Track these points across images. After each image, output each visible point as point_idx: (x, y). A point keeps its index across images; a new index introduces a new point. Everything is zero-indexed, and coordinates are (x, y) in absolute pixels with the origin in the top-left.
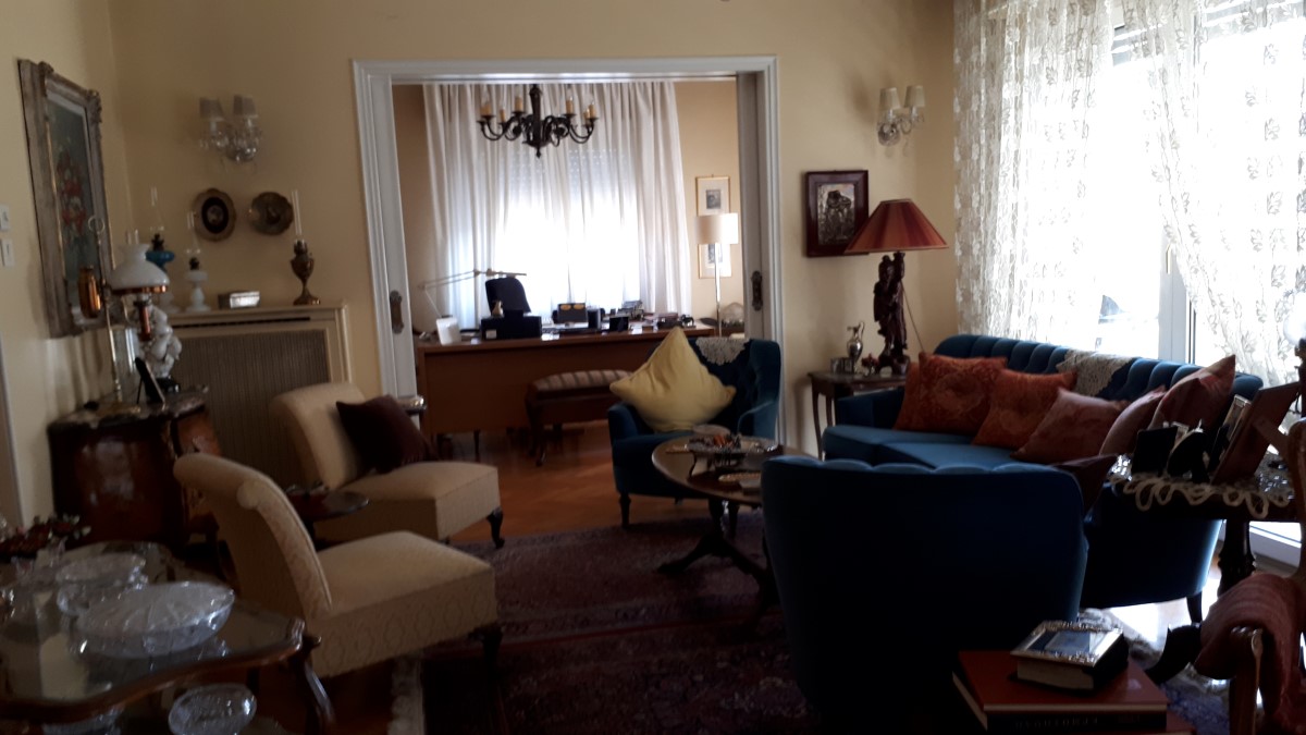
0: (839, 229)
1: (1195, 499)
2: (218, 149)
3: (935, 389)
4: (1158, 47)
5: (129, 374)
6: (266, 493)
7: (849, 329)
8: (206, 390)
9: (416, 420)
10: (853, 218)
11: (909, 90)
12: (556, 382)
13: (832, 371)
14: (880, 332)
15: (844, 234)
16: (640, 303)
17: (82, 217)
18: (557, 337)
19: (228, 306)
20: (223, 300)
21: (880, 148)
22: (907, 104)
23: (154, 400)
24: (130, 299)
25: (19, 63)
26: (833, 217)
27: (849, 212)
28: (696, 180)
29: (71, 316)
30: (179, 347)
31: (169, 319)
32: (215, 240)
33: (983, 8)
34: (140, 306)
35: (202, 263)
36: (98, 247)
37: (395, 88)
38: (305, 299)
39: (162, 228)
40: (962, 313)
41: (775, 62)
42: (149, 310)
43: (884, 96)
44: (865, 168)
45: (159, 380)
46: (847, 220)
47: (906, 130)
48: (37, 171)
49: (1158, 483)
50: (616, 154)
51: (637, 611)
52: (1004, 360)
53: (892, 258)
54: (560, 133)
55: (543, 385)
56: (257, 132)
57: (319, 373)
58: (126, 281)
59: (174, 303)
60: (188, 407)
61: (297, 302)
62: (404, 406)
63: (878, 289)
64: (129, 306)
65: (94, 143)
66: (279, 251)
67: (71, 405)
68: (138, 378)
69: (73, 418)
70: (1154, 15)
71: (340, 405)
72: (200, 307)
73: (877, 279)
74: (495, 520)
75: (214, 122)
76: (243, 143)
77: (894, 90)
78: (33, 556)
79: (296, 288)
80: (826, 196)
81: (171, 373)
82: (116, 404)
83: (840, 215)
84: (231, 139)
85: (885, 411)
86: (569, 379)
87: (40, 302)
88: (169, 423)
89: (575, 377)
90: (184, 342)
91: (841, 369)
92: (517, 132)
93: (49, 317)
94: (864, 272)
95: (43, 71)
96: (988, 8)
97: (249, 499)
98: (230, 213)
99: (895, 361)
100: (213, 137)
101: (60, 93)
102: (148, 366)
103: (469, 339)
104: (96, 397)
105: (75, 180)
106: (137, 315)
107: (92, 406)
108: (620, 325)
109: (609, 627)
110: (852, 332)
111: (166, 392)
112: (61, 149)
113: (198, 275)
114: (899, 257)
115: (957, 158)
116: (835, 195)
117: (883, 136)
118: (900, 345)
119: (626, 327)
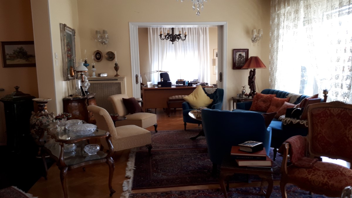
0: (241, 63)
1: (295, 122)
2: (99, 41)
3: (259, 101)
4: (311, 22)
5: (79, 89)
6: (105, 112)
7: (242, 87)
8: (95, 94)
9: (140, 104)
10: (245, 60)
11: (259, 30)
12: (174, 97)
13: (237, 97)
14: (250, 88)
15: (242, 64)
16: (198, 80)
17: (71, 56)
18: (175, 87)
19: (100, 76)
20: (99, 75)
21: (252, 44)
22: (259, 33)
23: (84, 95)
24: (80, 73)
25: (60, 24)
26: (240, 60)
27: (244, 59)
28: (214, 49)
29: (68, 77)
30: (89, 84)
31: (88, 79)
32: (98, 62)
33: (276, 11)
34: (82, 75)
35: (95, 67)
36: (74, 62)
37: (138, 28)
38: (117, 75)
39: (87, 59)
40: (270, 84)
41: (227, 23)
42: (84, 76)
43: (253, 31)
44: (248, 49)
45: (85, 91)
46: (243, 61)
47: (258, 39)
48: (63, 46)
49: (289, 119)
50: (194, 43)
51: (183, 146)
52: (275, 95)
53: (253, 70)
54: (178, 39)
55: (171, 98)
56: (108, 38)
57: (119, 92)
58: (79, 70)
59: (89, 75)
60: (91, 97)
61: (115, 76)
62: (137, 100)
63: (249, 77)
64: (79, 75)
65: (74, 40)
66: (112, 64)
67: (67, 95)
68: (81, 90)
69: (67, 98)
70: (310, 15)
71: (123, 99)
72: (94, 76)
73: (249, 75)
74: (155, 126)
75: (99, 35)
76: (104, 40)
77: (255, 30)
78: (61, 119)
79: (115, 73)
80: (238, 55)
81: (88, 90)
82: (76, 95)
83: (242, 59)
84: (102, 39)
85: (248, 106)
86: (177, 97)
87: (62, 73)
88: (87, 100)
89: (178, 96)
90: (91, 84)
91: (240, 96)
92: (168, 38)
93: (64, 76)
94: (246, 73)
95: (65, 25)
96: (277, 11)
97: (102, 113)
98: (102, 56)
99: (253, 95)
100: (98, 39)
101: (67, 30)
102: (83, 88)
103: (155, 87)
104: (72, 94)
105: (70, 48)
106: (81, 77)
107: (71, 96)
108: (190, 85)
109: (176, 148)
110: (243, 87)
111: (86, 94)
112: (67, 42)
113: (94, 69)
114: (254, 70)
115: (270, 47)
116: (240, 55)
117: (253, 41)
118: (254, 91)
119: (192, 85)
